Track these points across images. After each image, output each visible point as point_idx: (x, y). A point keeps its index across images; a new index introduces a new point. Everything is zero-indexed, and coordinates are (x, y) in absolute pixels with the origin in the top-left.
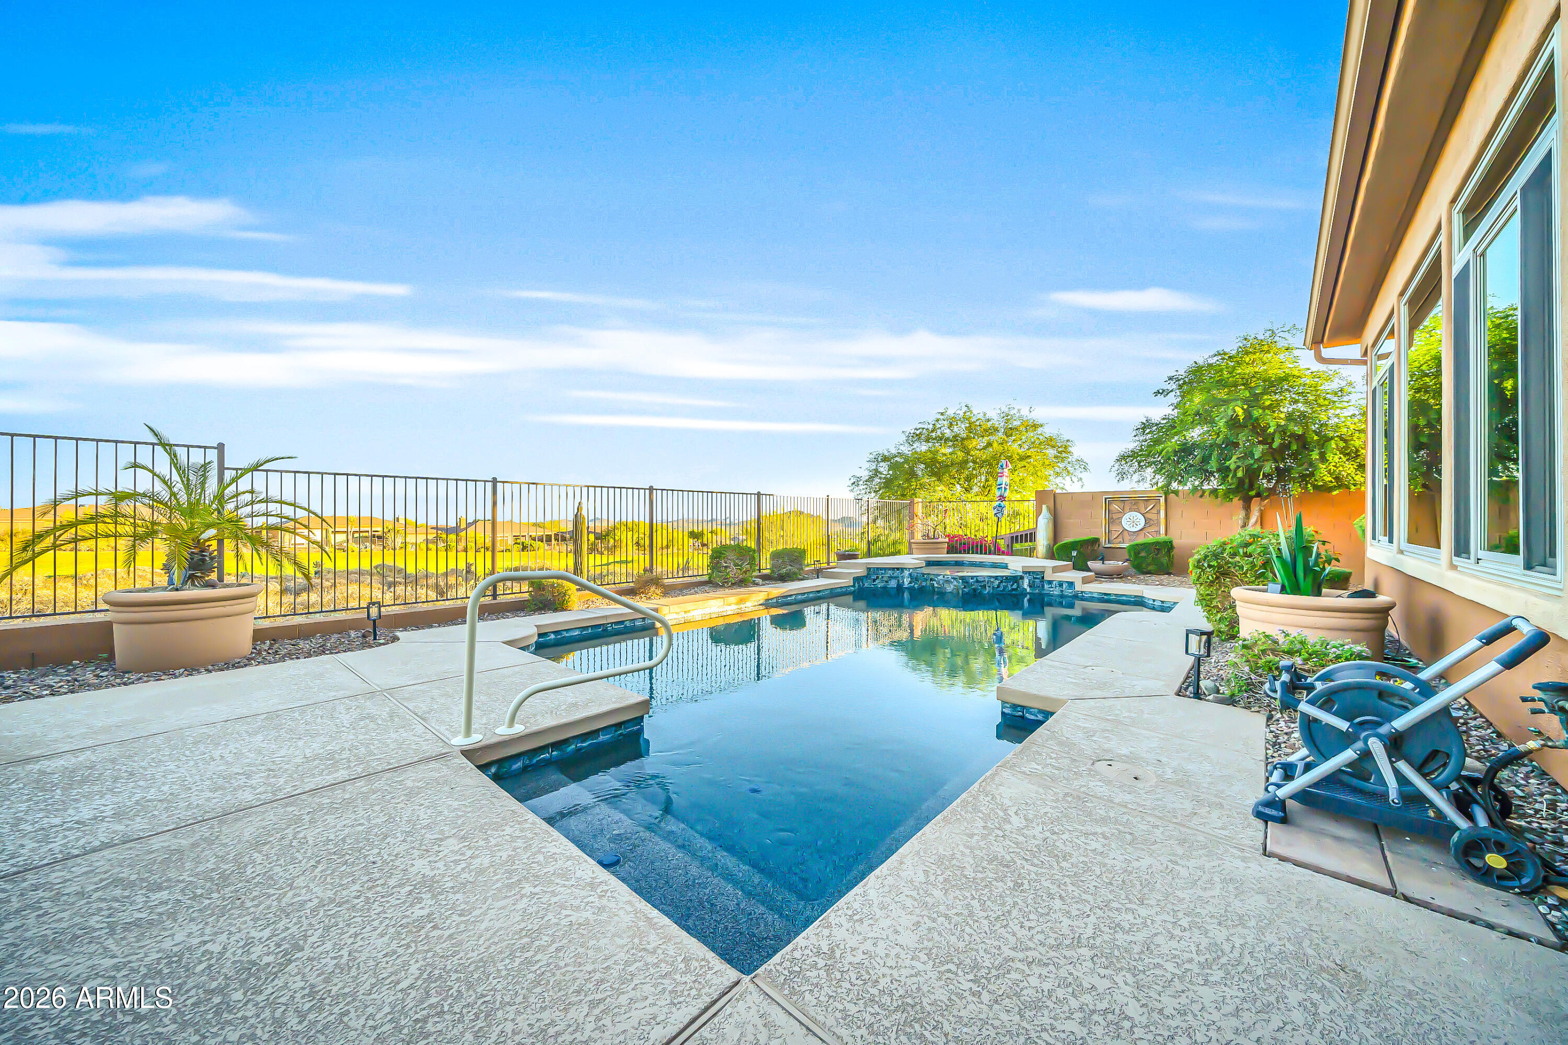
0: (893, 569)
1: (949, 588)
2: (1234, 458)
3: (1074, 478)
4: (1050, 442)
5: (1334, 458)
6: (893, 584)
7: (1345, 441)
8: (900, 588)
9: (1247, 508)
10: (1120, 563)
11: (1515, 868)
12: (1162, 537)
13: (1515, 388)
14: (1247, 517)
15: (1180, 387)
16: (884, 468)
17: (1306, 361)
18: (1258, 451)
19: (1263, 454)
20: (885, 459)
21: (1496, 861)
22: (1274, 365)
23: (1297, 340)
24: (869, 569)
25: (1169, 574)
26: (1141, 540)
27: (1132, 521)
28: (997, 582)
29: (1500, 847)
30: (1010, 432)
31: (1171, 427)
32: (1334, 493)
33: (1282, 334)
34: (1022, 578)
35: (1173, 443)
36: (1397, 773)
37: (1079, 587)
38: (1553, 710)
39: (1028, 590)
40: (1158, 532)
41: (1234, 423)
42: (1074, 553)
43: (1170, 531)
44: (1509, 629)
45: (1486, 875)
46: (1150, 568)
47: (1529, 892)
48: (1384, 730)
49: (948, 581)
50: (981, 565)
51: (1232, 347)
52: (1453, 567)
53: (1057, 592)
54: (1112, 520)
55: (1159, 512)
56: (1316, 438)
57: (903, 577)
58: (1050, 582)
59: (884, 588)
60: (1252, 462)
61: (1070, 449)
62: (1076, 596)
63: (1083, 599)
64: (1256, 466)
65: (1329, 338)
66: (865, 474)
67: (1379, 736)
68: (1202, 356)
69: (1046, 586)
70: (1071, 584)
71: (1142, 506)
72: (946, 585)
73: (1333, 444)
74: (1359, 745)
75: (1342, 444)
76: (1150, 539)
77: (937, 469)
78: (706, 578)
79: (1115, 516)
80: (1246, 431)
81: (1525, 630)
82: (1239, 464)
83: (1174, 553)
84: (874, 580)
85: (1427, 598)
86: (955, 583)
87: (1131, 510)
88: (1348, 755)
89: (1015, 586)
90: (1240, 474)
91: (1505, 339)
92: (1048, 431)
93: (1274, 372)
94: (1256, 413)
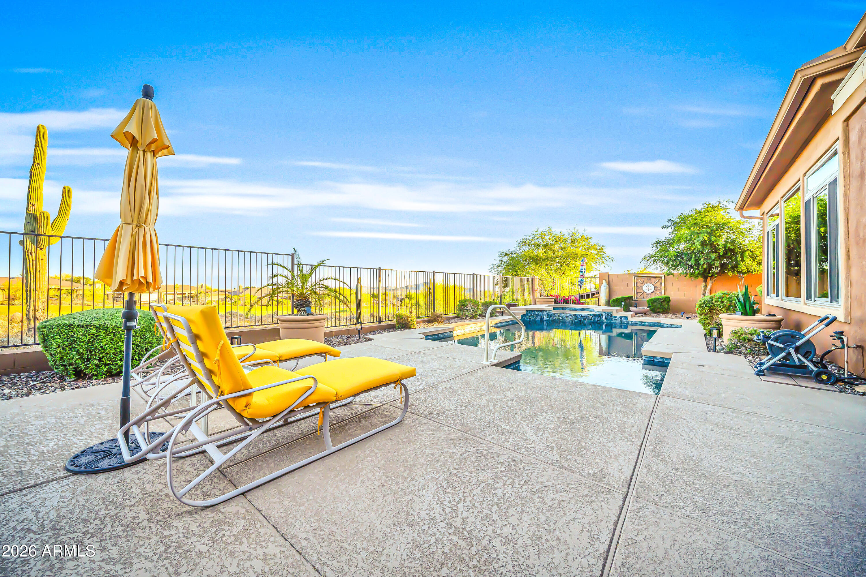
0: (539, 311)
1: (568, 320)
2: (702, 259)
3: (606, 265)
4: (594, 247)
5: (747, 260)
6: (539, 318)
7: (752, 252)
8: (542, 320)
9: (706, 282)
10: (645, 308)
11: (829, 379)
12: (663, 296)
13: (826, 232)
14: (706, 286)
15: (674, 224)
16: (505, 259)
17: (735, 216)
18: (713, 256)
19: (716, 258)
20: (506, 255)
21: (824, 377)
22: (720, 217)
23: (732, 206)
24: (527, 311)
25: (668, 313)
26: (653, 297)
27: (648, 288)
28: (591, 317)
29: (825, 373)
30: (573, 241)
31: (670, 243)
32: (745, 275)
33: (723, 203)
34: (602, 315)
35: (673, 251)
36: (798, 358)
37: (630, 319)
38: (838, 339)
39: (605, 320)
40: (661, 293)
41: (703, 244)
42: (623, 303)
43: (666, 293)
44: (827, 318)
45: (822, 382)
46: (659, 310)
47: (833, 384)
48: (793, 346)
49: (567, 317)
50: (575, 309)
51: (699, 207)
52: (806, 304)
53: (619, 321)
54: (637, 287)
55: (661, 284)
56: (739, 250)
57: (543, 315)
58: (615, 317)
59: (535, 320)
60: (711, 261)
61: (604, 250)
62: (628, 323)
63: (632, 325)
64: (712, 263)
65: (747, 207)
66: (497, 262)
67: (792, 348)
68: (686, 210)
69: (613, 319)
70: (626, 318)
71: (653, 280)
72: (566, 319)
73: (747, 253)
74: (787, 351)
75: (751, 254)
76: (657, 297)
77: (537, 261)
78: (456, 315)
79: (639, 286)
80: (708, 247)
81: (831, 317)
82: (705, 262)
83: (671, 303)
84: (530, 317)
85: (794, 317)
86: (571, 317)
87: (647, 283)
88: (784, 354)
89: (599, 319)
90: (705, 266)
91: (821, 210)
92: (593, 242)
93: (720, 221)
94: (713, 239)
